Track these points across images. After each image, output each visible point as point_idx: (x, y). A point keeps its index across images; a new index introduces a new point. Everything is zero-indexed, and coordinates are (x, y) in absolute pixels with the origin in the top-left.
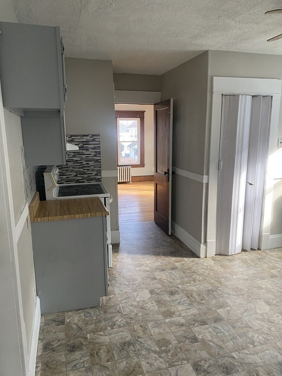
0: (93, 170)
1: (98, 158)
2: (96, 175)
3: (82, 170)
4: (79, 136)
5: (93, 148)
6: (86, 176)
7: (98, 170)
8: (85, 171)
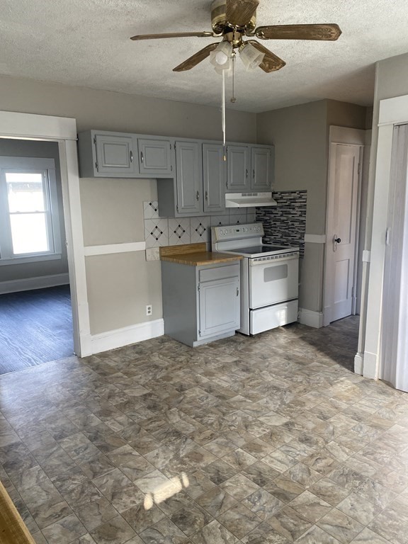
0: (297, 233)
1: (303, 219)
2: (300, 238)
3: (287, 231)
4: (288, 193)
5: (300, 207)
6: (290, 238)
7: (301, 233)
8: (290, 232)
